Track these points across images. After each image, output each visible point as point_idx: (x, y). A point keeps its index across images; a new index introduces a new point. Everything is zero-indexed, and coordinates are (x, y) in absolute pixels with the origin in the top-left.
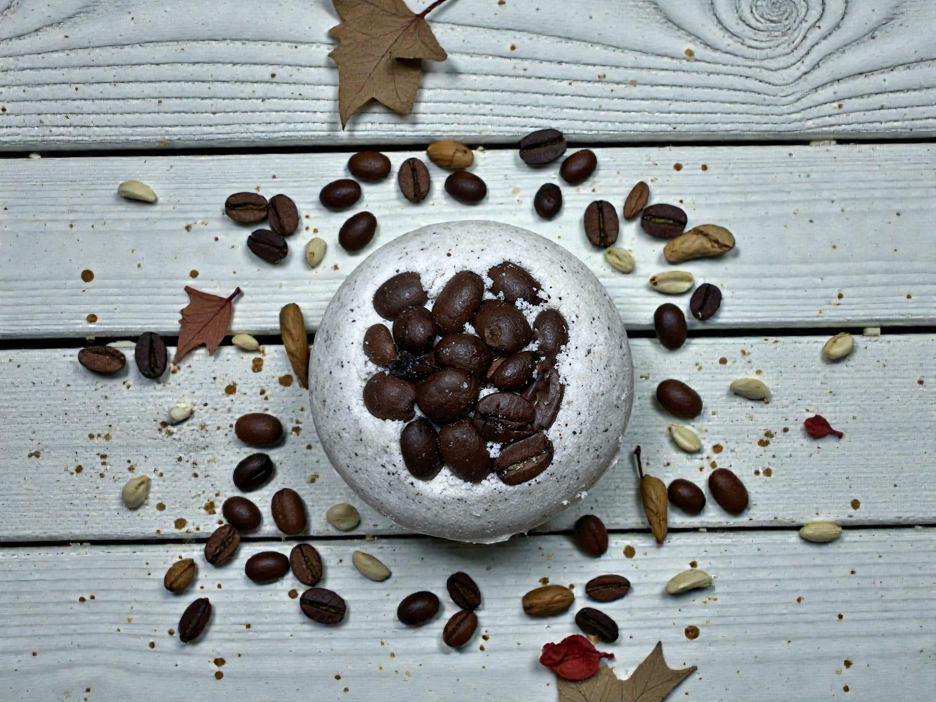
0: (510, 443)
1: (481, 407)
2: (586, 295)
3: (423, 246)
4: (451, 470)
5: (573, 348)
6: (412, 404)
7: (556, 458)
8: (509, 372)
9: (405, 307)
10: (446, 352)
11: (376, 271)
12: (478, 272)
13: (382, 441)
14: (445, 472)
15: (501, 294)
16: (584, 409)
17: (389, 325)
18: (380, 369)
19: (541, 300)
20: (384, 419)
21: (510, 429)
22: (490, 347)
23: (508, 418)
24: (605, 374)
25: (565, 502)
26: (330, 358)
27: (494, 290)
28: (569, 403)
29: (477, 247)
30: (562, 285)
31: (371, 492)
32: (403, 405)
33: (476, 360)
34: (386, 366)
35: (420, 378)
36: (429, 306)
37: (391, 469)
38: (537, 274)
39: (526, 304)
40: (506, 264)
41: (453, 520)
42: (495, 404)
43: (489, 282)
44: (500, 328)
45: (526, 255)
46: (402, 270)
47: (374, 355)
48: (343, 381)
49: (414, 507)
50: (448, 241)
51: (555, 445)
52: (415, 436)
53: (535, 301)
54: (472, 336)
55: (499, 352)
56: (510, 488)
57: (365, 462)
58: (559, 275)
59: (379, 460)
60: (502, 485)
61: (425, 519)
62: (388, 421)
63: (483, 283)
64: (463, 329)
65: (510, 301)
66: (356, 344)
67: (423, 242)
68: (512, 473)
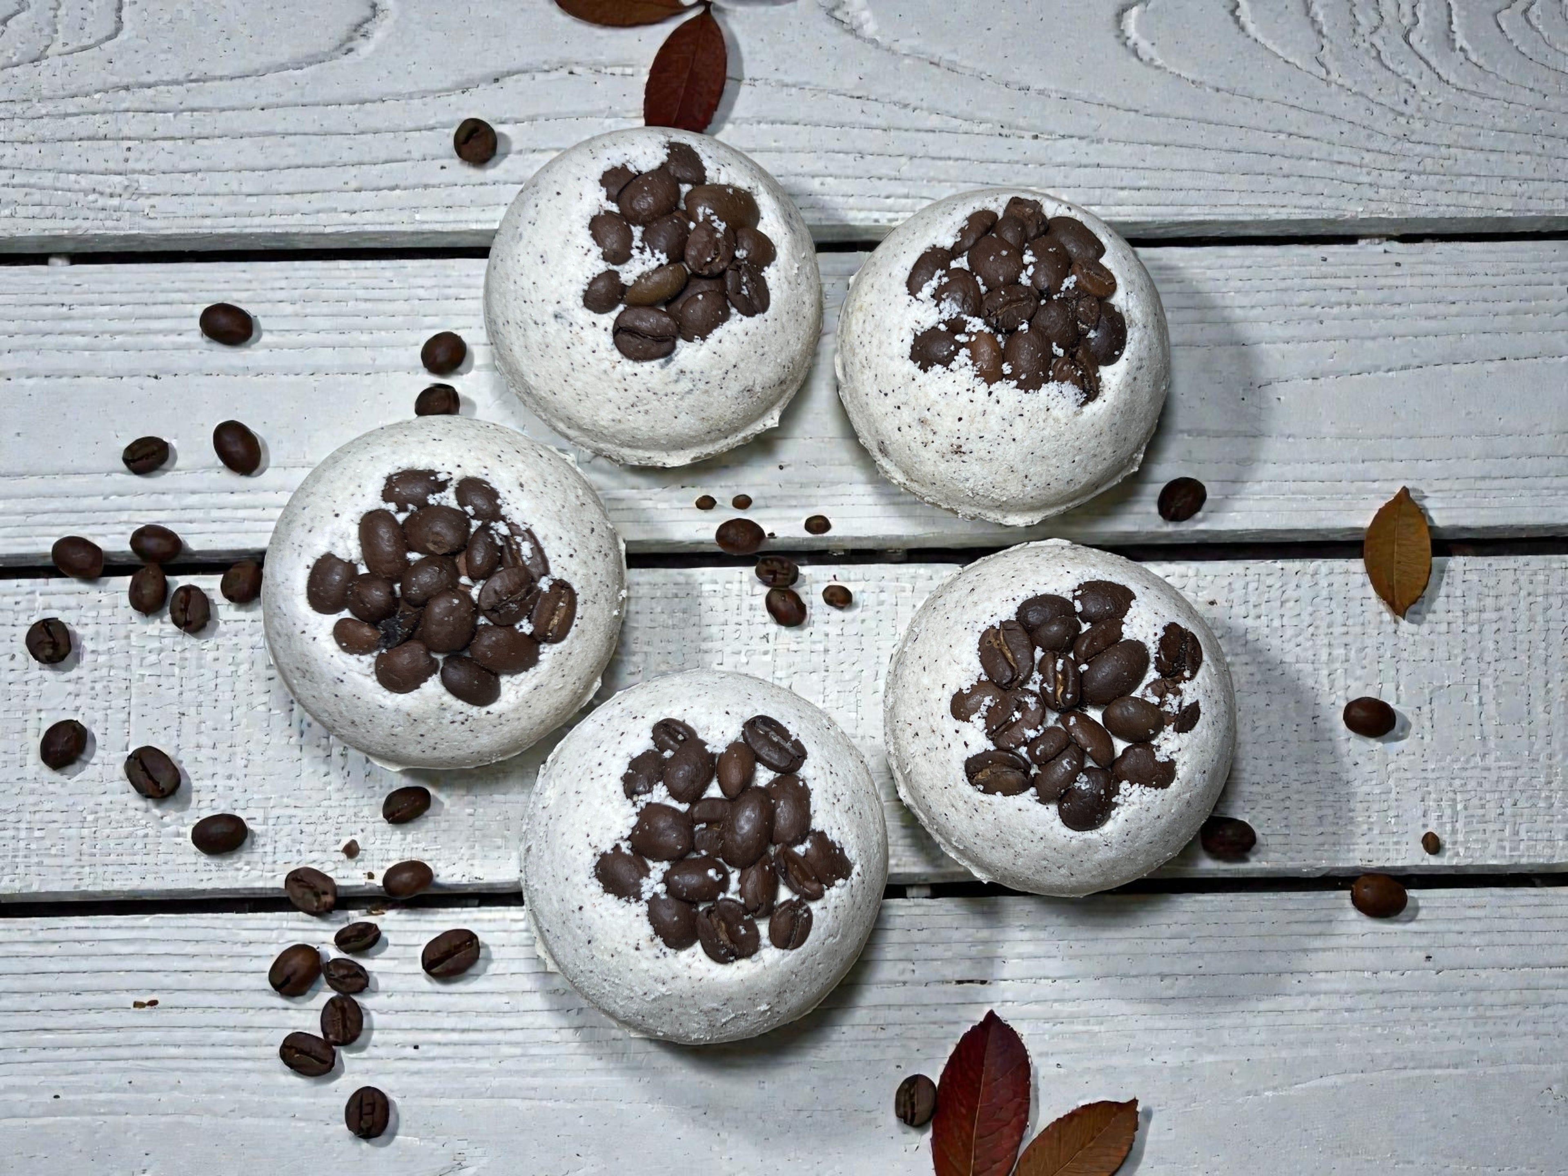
0: (531, 611)
1: (484, 605)
2: (475, 443)
3: (307, 528)
4: (508, 674)
5: (507, 495)
6: (427, 654)
7: (576, 587)
8: (478, 559)
9: (347, 589)
10: (415, 590)
11: (288, 584)
12: (374, 508)
13: (434, 705)
14: (504, 680)
15: (411, 507)
16: (561, 532)
17: (346, 614)
18: (375, 654)
19: (446, 481)
20: (418, 687)
21: (523, 599)
22: (445, 555)
23: (512, 593)
24: (549, 490)
25: (615, 613)
26: (323, 686)
27: (401, 509)
28: (545, 538)
29: (352, 488)
30: (449, 454)
31: (461, 753)
32: (423, 662)
33: (444, 575)
34: (378, 648)
35: (414, 629)
36: (363, 570)
37: (461, 718)
38: (421, 463)
39: (437, 496)
40: (389, 479)
41: (546, 709)
42: (492, 593)
43: (392, 507)
44: (438, 534)
45: (396, 457)
46: (311, 562)
47: (360, 647)
48: (354, 691)
49: (506, 729)
50: (324, 505)
51: (566, 579)
52: (457, 675)
53: (442, 486)
54: (421, 560)
55: (454, 553)
56: (564, 643)
57: (435, 735)
58: (439, 448)
59: (444, 721)
60: (557, 647)
61: (524, 729)
62: (423, 685)
63: (387, 512)
64: (408, 562)
65: (423, 505)
66: (335, 654)
67: (304, 525)
68: (555, 630)
